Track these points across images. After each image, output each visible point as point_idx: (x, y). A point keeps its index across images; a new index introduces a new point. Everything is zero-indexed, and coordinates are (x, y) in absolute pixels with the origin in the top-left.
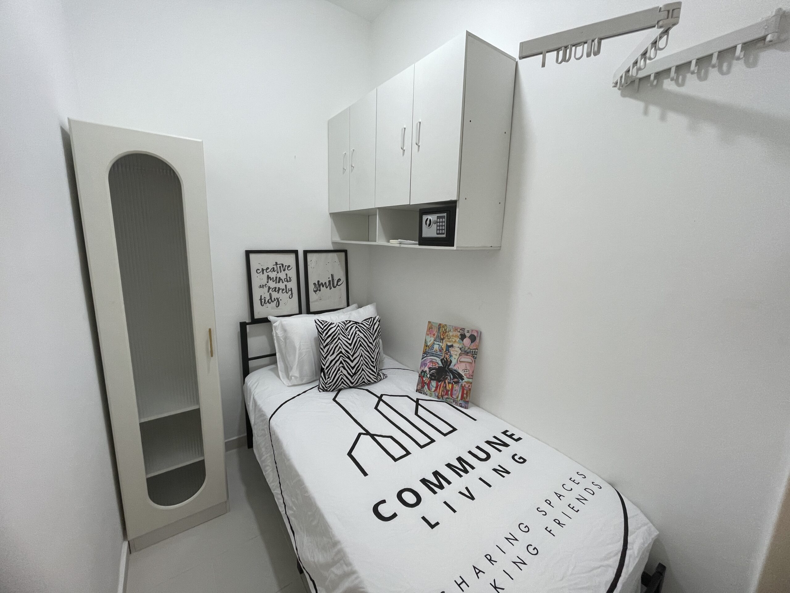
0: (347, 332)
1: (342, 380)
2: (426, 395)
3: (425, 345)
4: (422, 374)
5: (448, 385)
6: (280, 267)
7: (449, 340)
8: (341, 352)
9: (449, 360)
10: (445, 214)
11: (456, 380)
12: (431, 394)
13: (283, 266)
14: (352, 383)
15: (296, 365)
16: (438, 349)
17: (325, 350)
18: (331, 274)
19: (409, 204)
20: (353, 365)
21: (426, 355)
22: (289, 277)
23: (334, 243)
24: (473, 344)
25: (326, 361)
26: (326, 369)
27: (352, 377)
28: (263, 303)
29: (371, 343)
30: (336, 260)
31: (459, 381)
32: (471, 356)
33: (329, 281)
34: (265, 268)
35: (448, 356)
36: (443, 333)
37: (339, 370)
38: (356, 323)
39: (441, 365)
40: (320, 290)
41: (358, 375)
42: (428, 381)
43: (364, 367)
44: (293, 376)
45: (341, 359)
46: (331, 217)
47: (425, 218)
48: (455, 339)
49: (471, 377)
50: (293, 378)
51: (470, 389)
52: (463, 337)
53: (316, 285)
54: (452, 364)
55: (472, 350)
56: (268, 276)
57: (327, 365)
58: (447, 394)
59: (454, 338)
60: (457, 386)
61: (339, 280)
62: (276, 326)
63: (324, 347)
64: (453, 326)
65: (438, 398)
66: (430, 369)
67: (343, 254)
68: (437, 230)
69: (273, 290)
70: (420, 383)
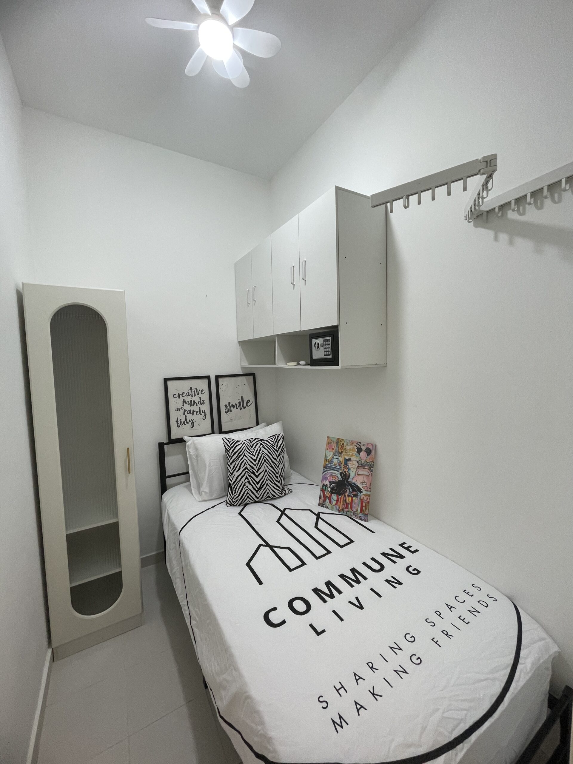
0: (252, 449)
1: (248, 495)
2: (328, 508)
3: (325, 459)
4: (324, 488)
5: (348, 498)
6: (194, 391)
7: (346, 454)
8: (246, 468)
9: (348, 474)
10: (330, 338)
11: (355, 493)
12: (332, 507)
13: (197, 391)
14: (258, 498)
15: (206, 480)
16: (337, 463)
17: (232, 466)
18: (241, 396)
19: (300, 330)
20: (257, 480)
21: (326, 469)
22: (203, 400)
23: (243, 368)
24: (369, 457)
25: (232, 477)
26: (233, 484)
27: (257, 491)
28: (179, 425)
29: (275, 459)
30: (245, 384)
31: (358, 494)
32: (368, 469)
33: (239, 403)
34: (181, 393)
35: (347, 470)
36: (341, 447)
37: (245, 485)
38: (261, 440)
39: (340, 478)
40: (231, 411)
41: (262, 490)
42: (329, 494)
43: (268, 482)
44: (203, 492)
45: (246, 475)
46: (239, 345)
47: (314, 341)
48: (352, 453)
49: (369, 490)
50: (203, 493)
51: (368, 502)
52: (359, 450)
53: (227, 406)
54: (350, 478)
55: (368, 463)
56: (184, 400)
57: (233, 481)
58: (347, 508)
59: (352, 452)
60: (356, 499)
61: (249, 401)
62: (189, 445)
63: (231, 464)
64: (349, 440)
65: (339, 511)
66: (331, 483)
67: (252, 377)
68: (324, 352)
69: (188, 413)
70: (322, 497)
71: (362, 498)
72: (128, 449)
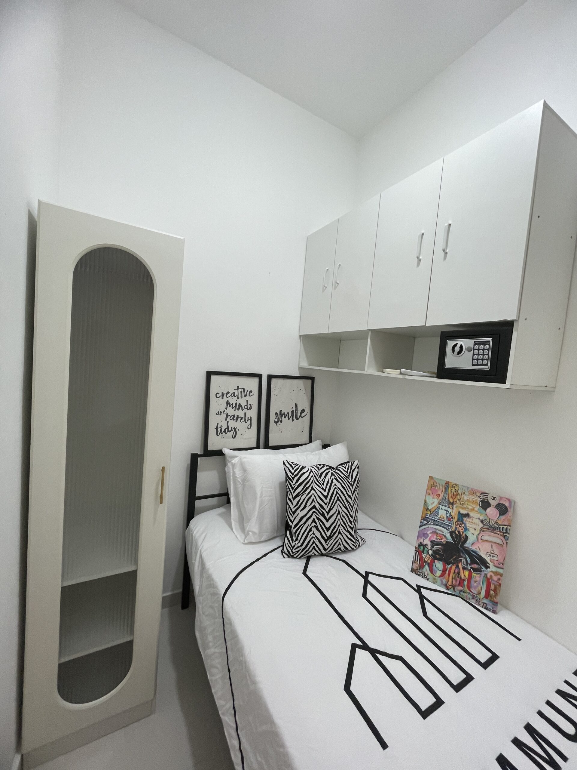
0: (321, 480)
1: (314, 545)
2: (428, 579)
3: (424, 508)
4: (420, 549)
5: (464, 572)
6: (241, 392)
7: (461, 506)
8: (314, 507)
9: (464, 535)
10: (490, 339)
11: (475, 566)
12: (434, 579)
13: (244, 392)
14: (325, 549)
15: (256, 517)
16: (445, 517)
17: (295, 502)
18: (295, 404)
19: (424, 325)
20: (328, 525)
21: (426, 522)
22: (250, 404)
23: (301, 369)
24: (502, 517)
25: (294, 516)
26: (294, 528)
27: (326, 541)
28: (219, 432)
29: (349, 496)
30: (301, 388)
31: (481, 569)
32: (501, 535)
33: (292, 412)
34: (225, 393)
35: (462, 530)
36: (453, 495)
37: (310, 530)
38: (331, 468)
39: (450, 539)
40: (281, 422)
41: (333, 540)
42: (430, 559)
43: (341, 528)
44: (250, 531)
45: (314, 516)
48: (472, 507)
49: (501, 566)
50: (250, 533)
51: (500, 585)
52: (485, 505)
53: (278, 415)
54: (468, 542)
55: (502, 527)
56: (228, 401)
57: (295, 522)
58: (460, 585)
59: (472, 505)
60: (478, 575)
61: (303, 411)
62: (235, 464)
63: (294, 499)
64: (468, 488)
65: (447, 588)
66: (433, 543)
67: (310, 382)
68: (473, 359)
69: (231, 419)
70: (417, 561)
71: (489, 576)
72: (163, 469)
